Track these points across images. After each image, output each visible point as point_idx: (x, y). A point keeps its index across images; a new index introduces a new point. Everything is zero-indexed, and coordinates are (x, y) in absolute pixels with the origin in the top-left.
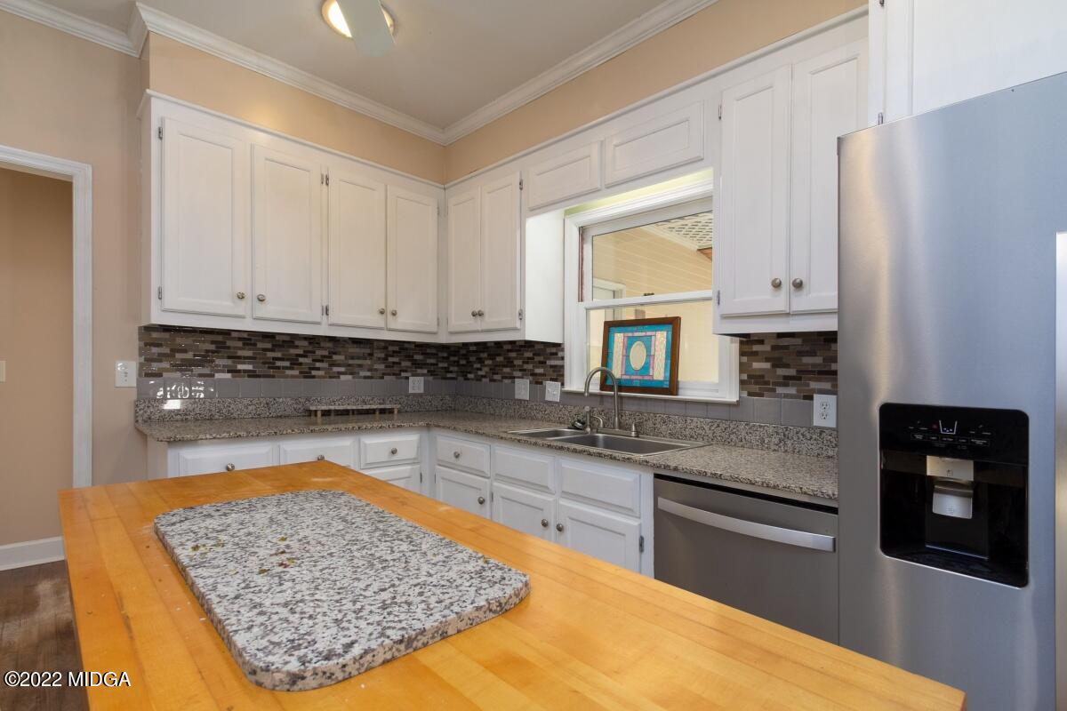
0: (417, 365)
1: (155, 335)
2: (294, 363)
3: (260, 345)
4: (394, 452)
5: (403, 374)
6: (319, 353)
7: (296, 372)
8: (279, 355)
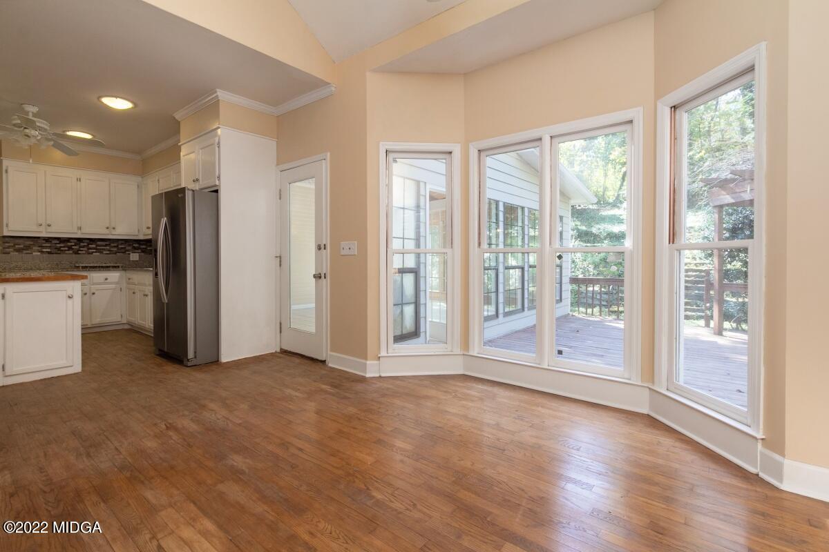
0: (135, 248)
1: (7, 239)
2: (70, 248)
3: (53, 242)
4: (106, 279)
5: (127, 252)
6: (82, 244)
7: (71, 252)
8: (62, 245)
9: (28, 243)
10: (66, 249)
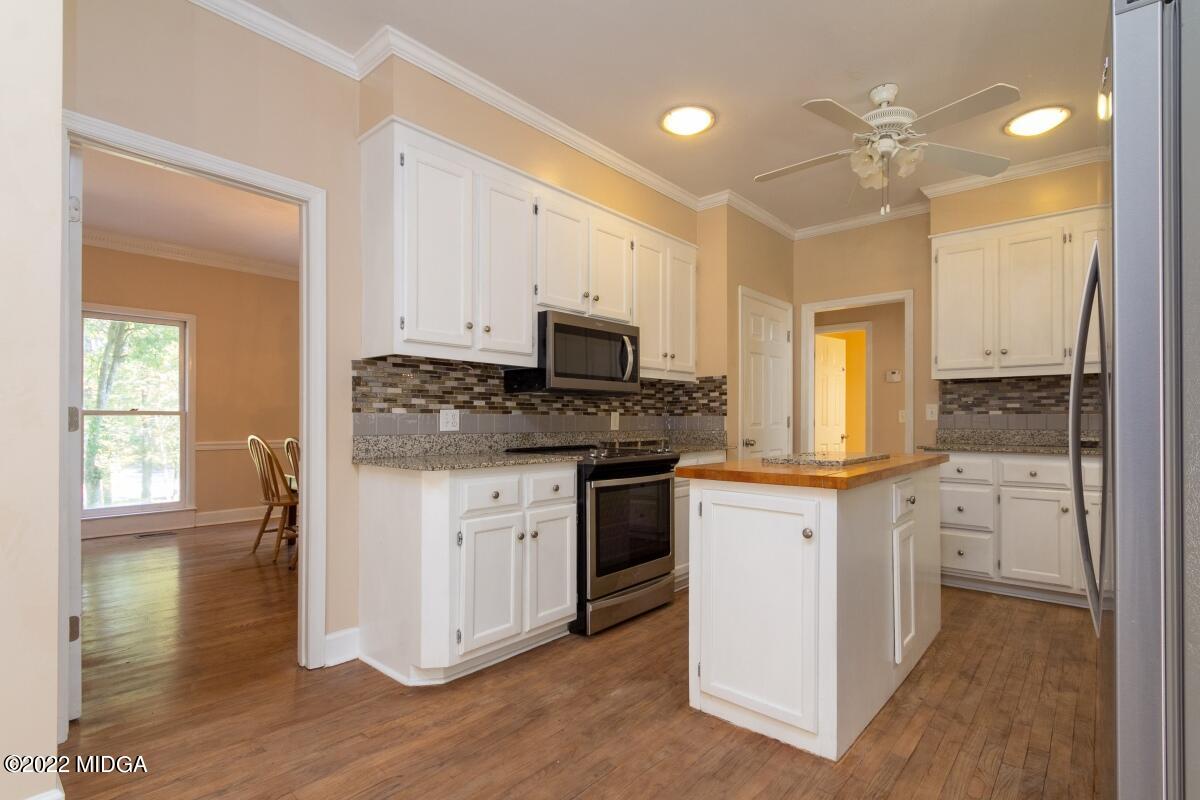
9: (982, 391)
10: (1053, 401)
